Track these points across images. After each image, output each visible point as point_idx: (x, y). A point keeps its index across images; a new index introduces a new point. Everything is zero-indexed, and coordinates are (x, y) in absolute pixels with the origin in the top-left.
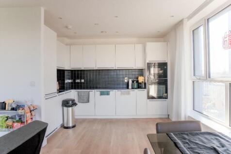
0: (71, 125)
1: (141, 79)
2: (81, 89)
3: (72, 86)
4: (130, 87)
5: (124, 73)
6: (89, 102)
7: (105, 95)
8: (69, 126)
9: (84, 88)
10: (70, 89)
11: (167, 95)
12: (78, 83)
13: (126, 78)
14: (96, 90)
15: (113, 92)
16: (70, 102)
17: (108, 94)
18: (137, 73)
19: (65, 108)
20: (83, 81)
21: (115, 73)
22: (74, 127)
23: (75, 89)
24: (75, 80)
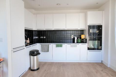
0: (36, 68)
1: (83, 37)
2: (44, 43)
3: (38, 41)
4: (76, 42)
5: (71, 33)
6: (48, 51)
7: (59, 47)
8: (34, 69)
9: (46, 43)
10: (37, 43)
11: (102, 47)
12: (42, 39)
13: (72, 36)
14: (53, 44)
15: (65, 45)
16: (35, 52)
17: (61, 46)
18: (79, 33)
19: (32, 57)
20: (45, 37)
21: (66, 33)
22: (38, 69)
23: (40, 43)
24: (40, 37)
